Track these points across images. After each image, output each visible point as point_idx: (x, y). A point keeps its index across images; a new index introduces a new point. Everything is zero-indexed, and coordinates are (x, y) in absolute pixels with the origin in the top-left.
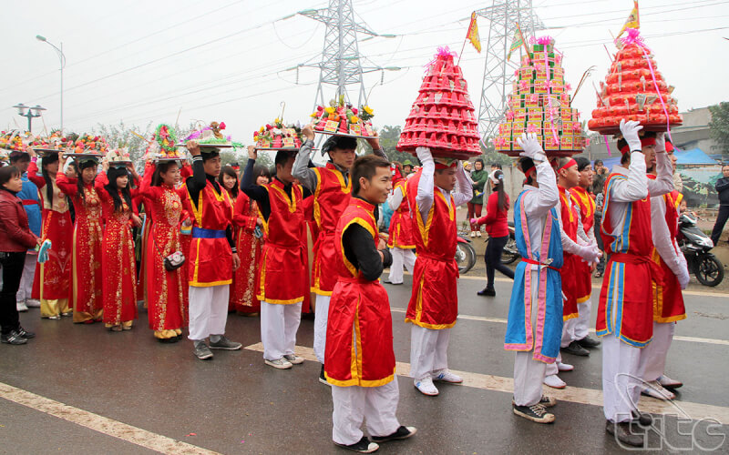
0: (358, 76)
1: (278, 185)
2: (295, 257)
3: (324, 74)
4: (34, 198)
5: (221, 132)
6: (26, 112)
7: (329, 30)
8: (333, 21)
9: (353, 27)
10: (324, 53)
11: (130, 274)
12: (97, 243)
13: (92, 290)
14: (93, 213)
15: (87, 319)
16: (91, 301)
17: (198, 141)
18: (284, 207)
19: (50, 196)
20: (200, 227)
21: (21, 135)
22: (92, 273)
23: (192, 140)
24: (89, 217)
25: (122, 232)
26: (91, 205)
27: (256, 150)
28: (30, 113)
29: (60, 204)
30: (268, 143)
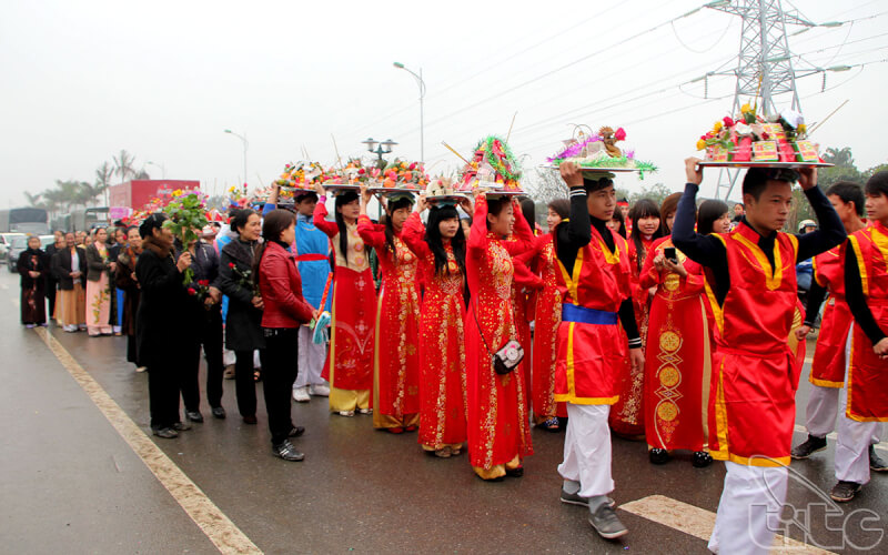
0: (789, 82)
1: (746, 235)
2: (777, 373)
3: (742, 83)
4: (321, 252)
5: (619, 144)
6: (376, 148)
7: (746, 25)
8: (752, 11)
9: (780, 16)
10: (741, 56)
11: (459, 371)
12: (411, 317)
13: (401, 385)
14: (407, 273)
15: (391, 426)
16: (398, 399)
17: (580, 162)
18: (756, 279)
19: (344, 249)
20: (576, 304)
21: (304, 168)
22: (402, 361)
23: (569, 160)
24: (401, 279)
25: (445, 307)
26: (403, 262)
27: (702, 166)
28: (380, 148)
29: (357, 260)
30: (724, 153)
